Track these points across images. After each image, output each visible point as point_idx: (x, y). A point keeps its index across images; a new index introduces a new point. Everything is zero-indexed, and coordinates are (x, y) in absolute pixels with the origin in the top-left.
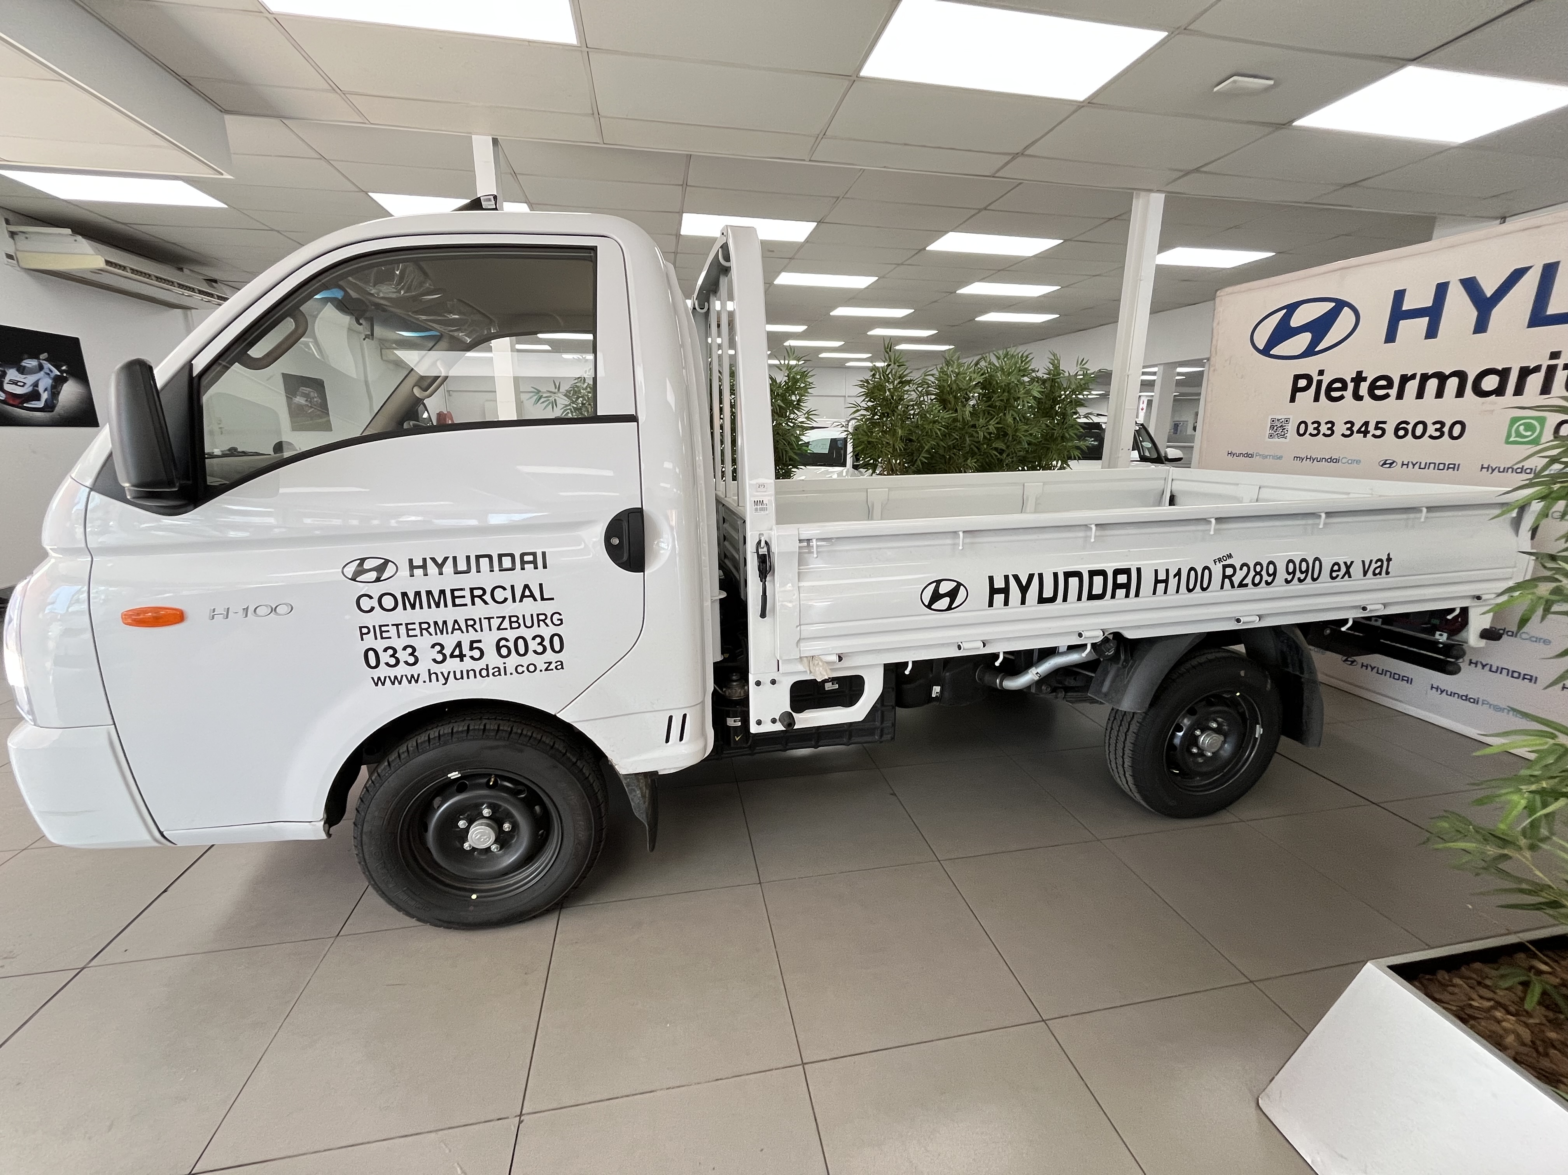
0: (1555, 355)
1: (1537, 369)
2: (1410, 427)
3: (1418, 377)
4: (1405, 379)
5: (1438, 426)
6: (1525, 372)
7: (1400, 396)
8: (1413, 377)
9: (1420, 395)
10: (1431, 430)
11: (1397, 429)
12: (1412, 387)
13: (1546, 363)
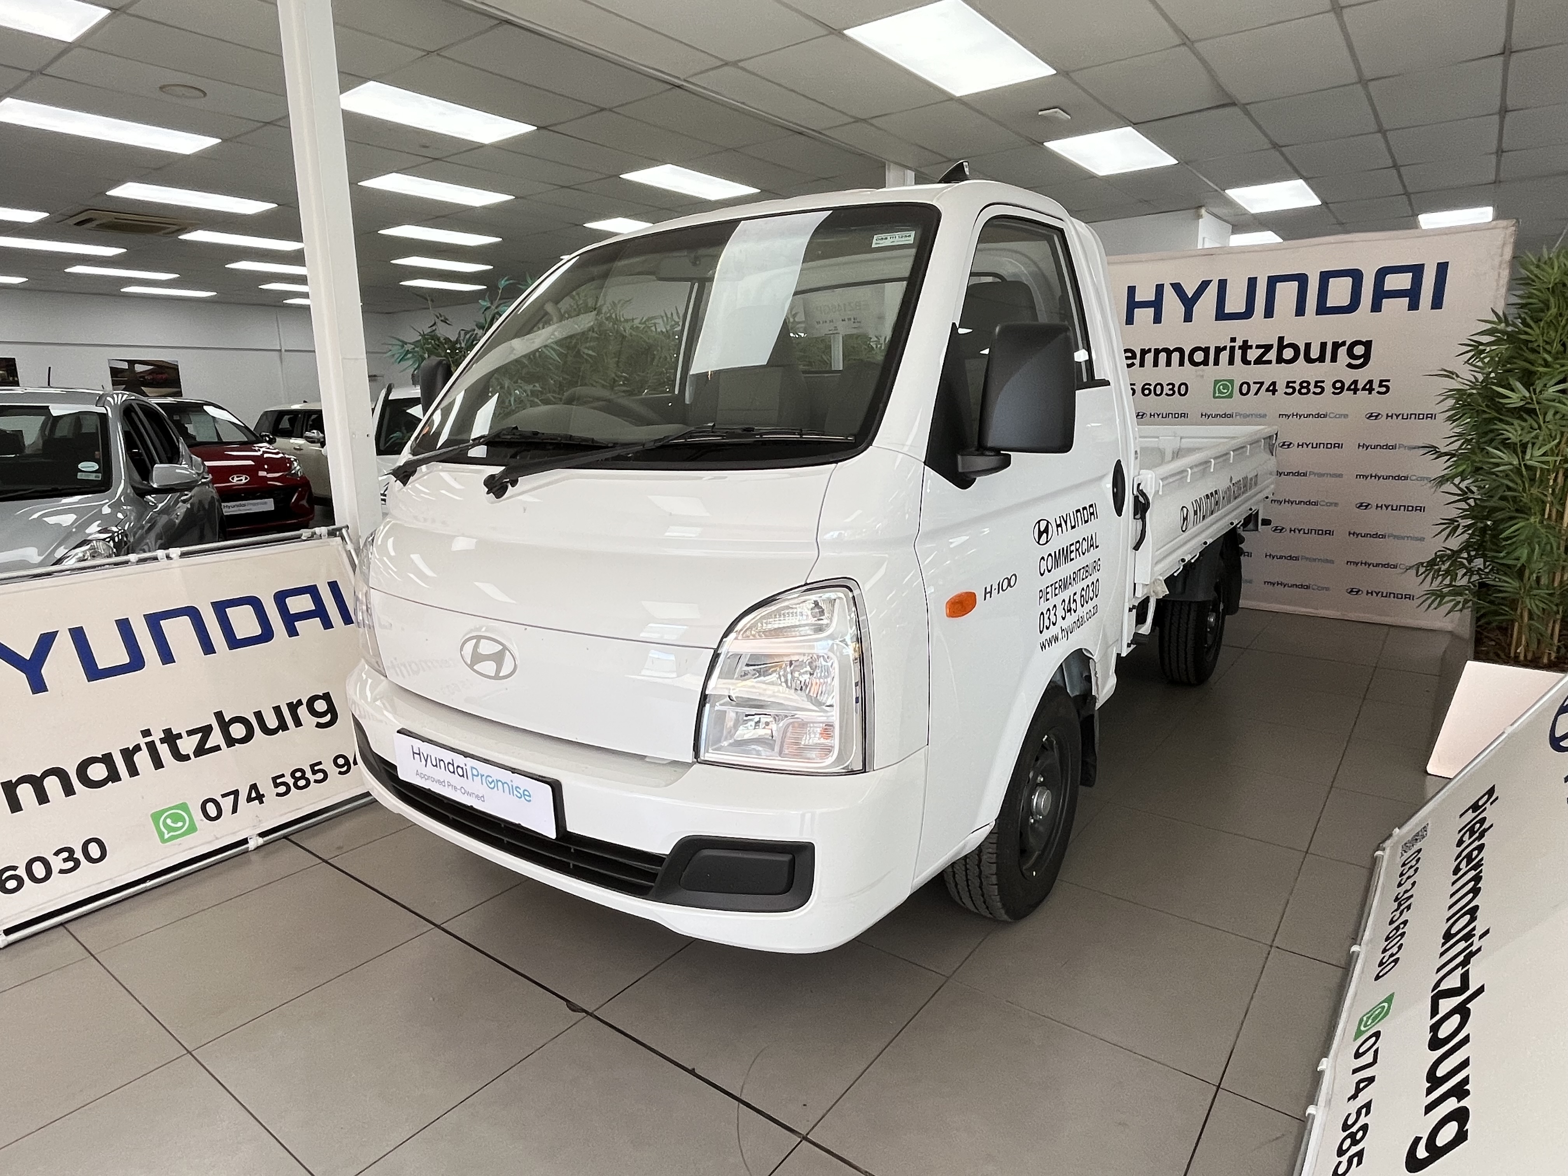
0: (1233, 340)
1: (1225, 348)
2: (1152, 388)
3: (1153, 351)
4: (1144, 352)
5: (1171, 387)
6: (1218, 350)
7: (1142, 364)
8: (1149, 350)
9: (1156, 364)
10: (1166, 390)
11: (1143, 389)
12: (1149, 358)
13: (1229, 345)
